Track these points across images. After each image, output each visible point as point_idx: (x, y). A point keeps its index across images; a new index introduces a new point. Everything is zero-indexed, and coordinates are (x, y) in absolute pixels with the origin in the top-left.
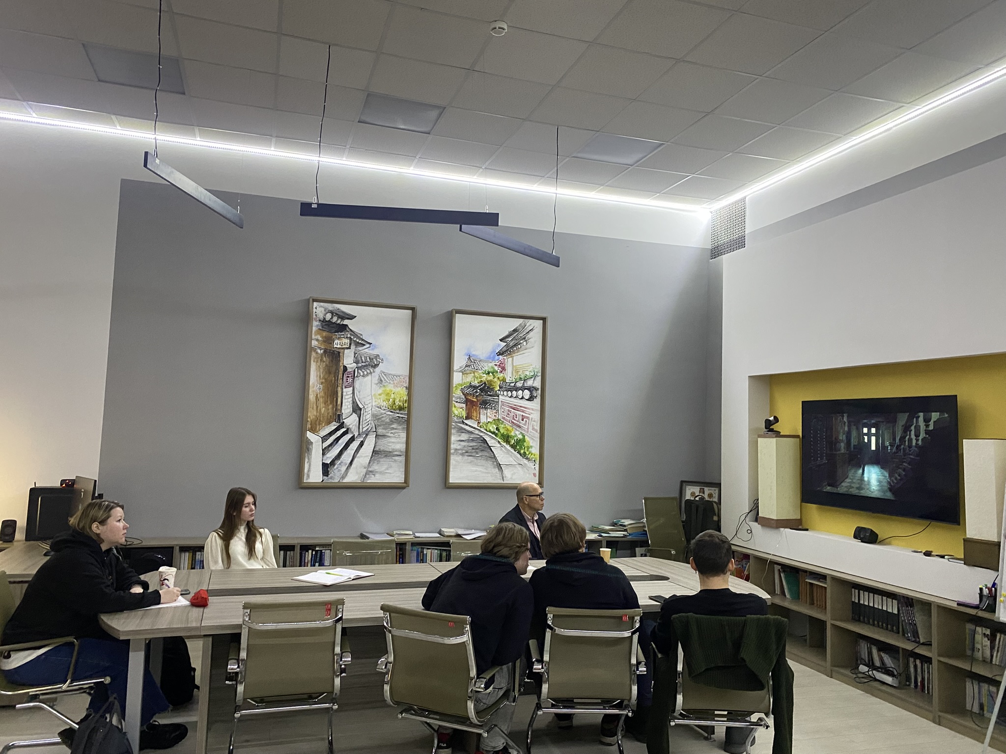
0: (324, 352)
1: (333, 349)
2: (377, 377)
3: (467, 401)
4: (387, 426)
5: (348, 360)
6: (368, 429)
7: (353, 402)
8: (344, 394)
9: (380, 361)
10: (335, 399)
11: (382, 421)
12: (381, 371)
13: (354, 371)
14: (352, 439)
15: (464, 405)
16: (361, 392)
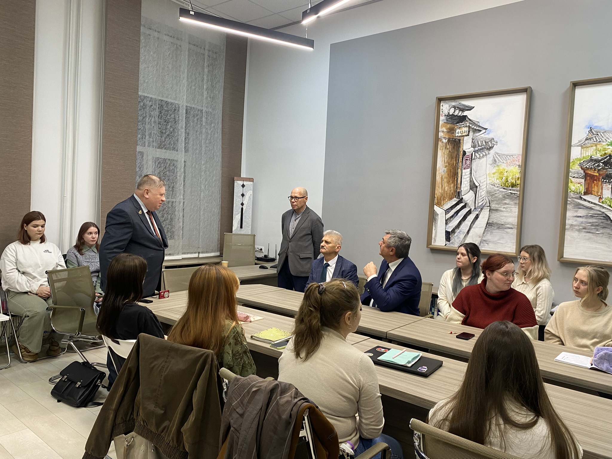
0: (448, 141)
1: (455, 138)
2: (492, 158)
3: (586, 176)
4: (500, 201)
5: (467, 146)
6: (483, 204)
7: (471, 181)
8: (463, 174)
9: (495, 143)
10: (456, 179)
11: (496, 197)
12: (496, 152)
13: (472, 154)
14: (469, 212)
15: (583, 181)
16: (477, 173)
